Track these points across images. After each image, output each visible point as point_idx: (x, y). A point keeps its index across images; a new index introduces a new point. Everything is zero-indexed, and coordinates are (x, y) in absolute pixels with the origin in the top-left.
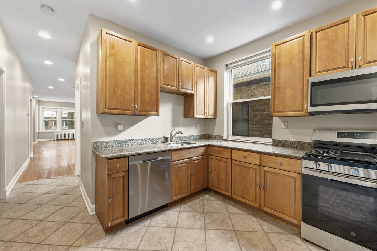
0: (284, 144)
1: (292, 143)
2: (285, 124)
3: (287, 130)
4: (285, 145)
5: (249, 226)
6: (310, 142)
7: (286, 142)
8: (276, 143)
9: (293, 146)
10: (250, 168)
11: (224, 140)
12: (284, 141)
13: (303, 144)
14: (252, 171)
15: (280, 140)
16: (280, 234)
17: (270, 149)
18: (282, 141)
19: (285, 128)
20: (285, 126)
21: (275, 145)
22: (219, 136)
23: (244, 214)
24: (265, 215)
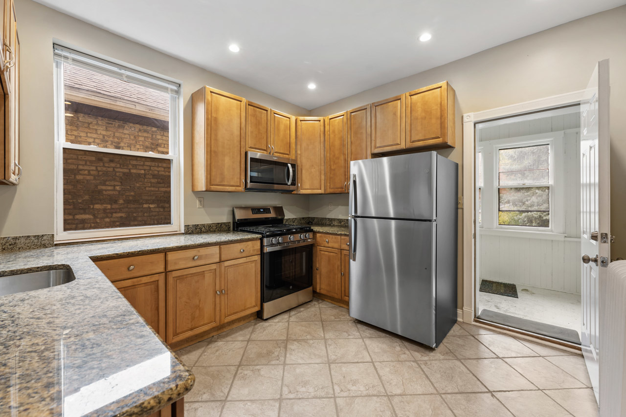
0: (201, 229)
1: (210, 226)
2: (200, 201)
3: (202, 209)
4: (203, 230)
5: (233, 351)
6: (227, 223)
7: (204, 225)
8: (191, 230)
9: (211, 230)
10: (204, 271)
11: (56, 245)
12: (201, 225)
13: (221, 226)
14: (207, 275)
15: (195, 225)
16: (254, 332)
17: (182, 241)
18: (198, 225)
19: (201, 206)
20: (201, 204)
21: (190, 234)
22: (35, 236)
23: (204, 350)
24: (219, 332)
